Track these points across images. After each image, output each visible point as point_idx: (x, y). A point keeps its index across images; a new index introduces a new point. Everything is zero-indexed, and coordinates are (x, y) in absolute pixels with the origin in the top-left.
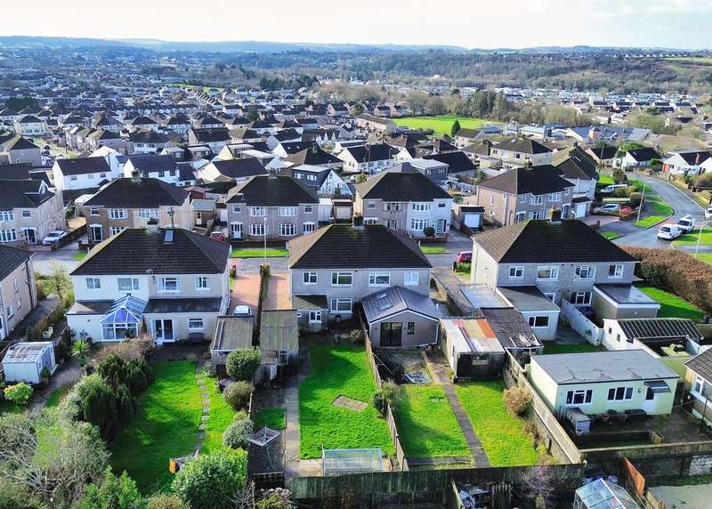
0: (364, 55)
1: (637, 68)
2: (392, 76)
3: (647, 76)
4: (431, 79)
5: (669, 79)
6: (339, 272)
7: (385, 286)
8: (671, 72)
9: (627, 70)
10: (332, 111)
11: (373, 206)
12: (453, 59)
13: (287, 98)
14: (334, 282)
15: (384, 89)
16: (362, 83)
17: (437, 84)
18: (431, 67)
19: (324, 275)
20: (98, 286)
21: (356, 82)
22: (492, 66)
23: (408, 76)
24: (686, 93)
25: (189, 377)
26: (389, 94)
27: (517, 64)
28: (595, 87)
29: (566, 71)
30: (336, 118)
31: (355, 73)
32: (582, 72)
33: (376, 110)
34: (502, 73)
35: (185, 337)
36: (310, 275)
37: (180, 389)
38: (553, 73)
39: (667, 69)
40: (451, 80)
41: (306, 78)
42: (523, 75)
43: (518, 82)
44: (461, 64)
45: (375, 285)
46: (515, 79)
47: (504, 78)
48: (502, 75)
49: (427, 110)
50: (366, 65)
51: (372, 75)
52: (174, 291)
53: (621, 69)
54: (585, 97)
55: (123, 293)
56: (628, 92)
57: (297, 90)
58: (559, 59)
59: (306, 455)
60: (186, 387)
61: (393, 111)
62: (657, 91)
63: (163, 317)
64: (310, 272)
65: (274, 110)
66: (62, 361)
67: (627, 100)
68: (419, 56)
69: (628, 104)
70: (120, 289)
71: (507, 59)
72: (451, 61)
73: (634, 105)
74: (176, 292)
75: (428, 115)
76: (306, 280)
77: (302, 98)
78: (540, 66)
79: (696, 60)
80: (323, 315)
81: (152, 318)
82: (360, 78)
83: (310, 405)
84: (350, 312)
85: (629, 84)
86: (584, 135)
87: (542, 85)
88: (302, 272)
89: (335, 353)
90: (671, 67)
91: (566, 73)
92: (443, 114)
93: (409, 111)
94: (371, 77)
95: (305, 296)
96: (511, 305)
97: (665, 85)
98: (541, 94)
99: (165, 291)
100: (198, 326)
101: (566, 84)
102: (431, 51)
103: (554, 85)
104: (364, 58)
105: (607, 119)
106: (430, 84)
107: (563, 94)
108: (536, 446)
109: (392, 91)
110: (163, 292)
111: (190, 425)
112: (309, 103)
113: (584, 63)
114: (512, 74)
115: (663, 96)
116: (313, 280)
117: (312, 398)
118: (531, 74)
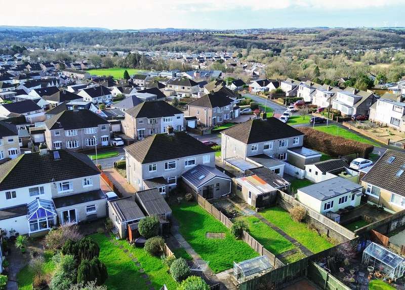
0: (50, 33)
1: (201, 39)
2: (71, 45)
3: (207, 44)
4: (95, 47)
5: (217, 45)
6: (168, 162)
7: (193, 166)
8: (217, 41)
9: (197, 41)
10: (44, 68)
11: (142, 122)
12: (106, 35)
13: (8, 61)
14: (166, 168)
15: (71, 53)
16: (54, 50)
17: (100, 50)
18: (94, 40)
19: (160, 165)
20: (14, 196)
21: (50, 50)
22: (129, 39)
23: (81, 46)
24: (226, 52)
25: (107, 243)
26: (75, 56)
27: (142, 38)
28: (184, 50)
29: (168, 41)
30: (49, 71)
31: (48, 44)
32: (176, 42)
33: (72, 66)
34: (135, 43)
35: (84, 218)
36: (152, 166)
37: (107, 252)
38: (162, 42)
39: (215, 40)
40: (107, 47)
41: (18, 48)
42: (146, 44)
43: (144, 48)
44: (111, 38)
45: (188, 166)
46: (142, 46)
47: (137, 46)
48: (136, 44)
49: (103, 65)
50: (53, 39)
51: (59, 45)
52: (68, 191)
53: (194, 40)
54: (181, 56)
55: (34, 198)
56: (200, 52)
57: (13, 56)
58: (163, 35)
59: (217, 270)
60: (110, 249)
61: (83, 66)
62: (213, 51)
63: (68, 209)
64: (152, 165)
65: (4, 68)
66: (7, 253)
67: (201, 56)
68: (85, 34)
69: (202, 58)
70: (31, 196)
71: (136, 35)
72: (105, 37)
73: (205, 59)
74: (71, 191)
75: (104, 68)
76: (150, 170)
77: (19, 60)
78: (154, 39)
79: (227, 35)
80: (166, 188)
81: (61, 210)
82: (52, 47)
83: (194, 241)
84: (175, 184)
85: (199, 48)
86: (192, 75)
87: (157, 49)
88: (147, 165)
89: (182, 209)
90: (217, 39)
91: (168, 42)
92: (112, 67)
93: (92, 66)
94: (58, 46)
95: (151, 179)
96: (261, 166)
97: (216, 48)
98: (158, 54)
99: (63, 191)
100: (92, 210)
101: (170, 49)
102: (92, 30)
103: (164, 49)
104: (51, 34)
105: (198, 66)
106: (96, 50)
107: (169, 54)
108: (320, 235)
109: (77, 54)
110: (61, 192)
111: (133, 272)
112: (26, 63)
113: (176, 37)
114: (140, 44)
115: (216, 54)
116: (154, 168)
117: (193, 238)
118: (150, 43)
